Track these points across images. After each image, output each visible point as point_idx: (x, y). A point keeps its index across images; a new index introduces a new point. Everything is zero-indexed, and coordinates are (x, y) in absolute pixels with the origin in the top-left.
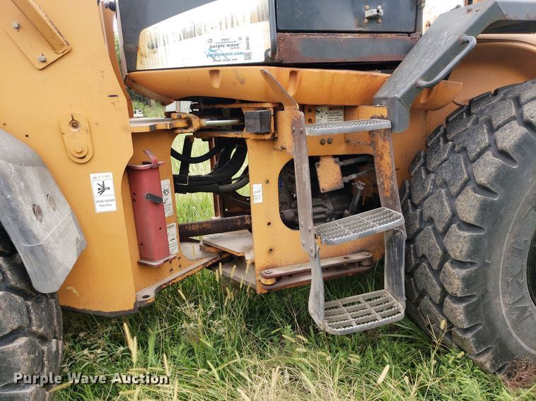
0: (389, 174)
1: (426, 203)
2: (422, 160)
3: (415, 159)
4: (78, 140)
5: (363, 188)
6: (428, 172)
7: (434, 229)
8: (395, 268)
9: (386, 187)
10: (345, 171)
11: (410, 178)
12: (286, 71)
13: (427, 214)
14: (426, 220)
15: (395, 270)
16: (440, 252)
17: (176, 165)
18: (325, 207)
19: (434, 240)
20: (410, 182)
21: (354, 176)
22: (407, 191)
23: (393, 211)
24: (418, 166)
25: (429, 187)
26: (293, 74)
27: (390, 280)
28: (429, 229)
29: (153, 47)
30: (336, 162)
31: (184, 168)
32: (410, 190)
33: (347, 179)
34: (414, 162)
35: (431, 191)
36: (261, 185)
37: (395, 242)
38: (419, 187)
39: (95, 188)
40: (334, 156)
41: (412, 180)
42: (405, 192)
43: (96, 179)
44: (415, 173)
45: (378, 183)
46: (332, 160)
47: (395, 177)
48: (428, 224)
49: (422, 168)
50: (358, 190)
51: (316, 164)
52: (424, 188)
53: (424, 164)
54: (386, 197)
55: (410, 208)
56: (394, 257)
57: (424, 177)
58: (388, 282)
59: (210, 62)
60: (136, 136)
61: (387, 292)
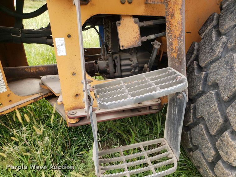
0: (177, 33)
1: (213, 67)
2: (215, 22)
3: (207, 21)
5: (159, 47)
6: (219, 34)
7: (218, 95)
8: (174, 125)
9: (174, 47)
10: (144, 31)
11: (199, 40)
13: (212, 78)
14: (210, 84)
15: (174, 126)
16: (221, 120)
18: (132, 61)
19: (215, 107)
20: (198, 44)
21: (152, 37)
22: (195, 53)
23: (178, 73)
24: (209, 28)
25: (219, 50)
27: (169, 132)
28: (212, 94)
30: (136, 22)
32: (198, 51)
33: (145, 39)
34: (205, 25)
35: (220, 55)
36: (63, 39)
37: (176, 102)
38: (207, 50)
40: (135, 17)
41: (202, 42)
42: (192, 53)
44: (206, 35)
45: (168, 43)
46: (132, 20)
47: (183, 38)
48: (212, 88)
49: (214, 30)
50: (155, 48)
51: (117, 22)
52: (213, 51)
53: (217, 26)
54: (173, 58)
55: (195, 69)
56: (174, 115)
57: (214, 39)
58: (167, 133)
61: (165, 141)
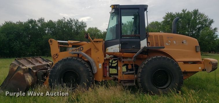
4: (98, 60)
10: (132, 67)
12: (122, 53)
17: (110, 64)
26: (123, 53)
29: (108, 50)
30: (131, 65)
31: (111, 65)
39: (99, 65)
43: (100, 64)
59: (113, 52)
60: (104, 60)
